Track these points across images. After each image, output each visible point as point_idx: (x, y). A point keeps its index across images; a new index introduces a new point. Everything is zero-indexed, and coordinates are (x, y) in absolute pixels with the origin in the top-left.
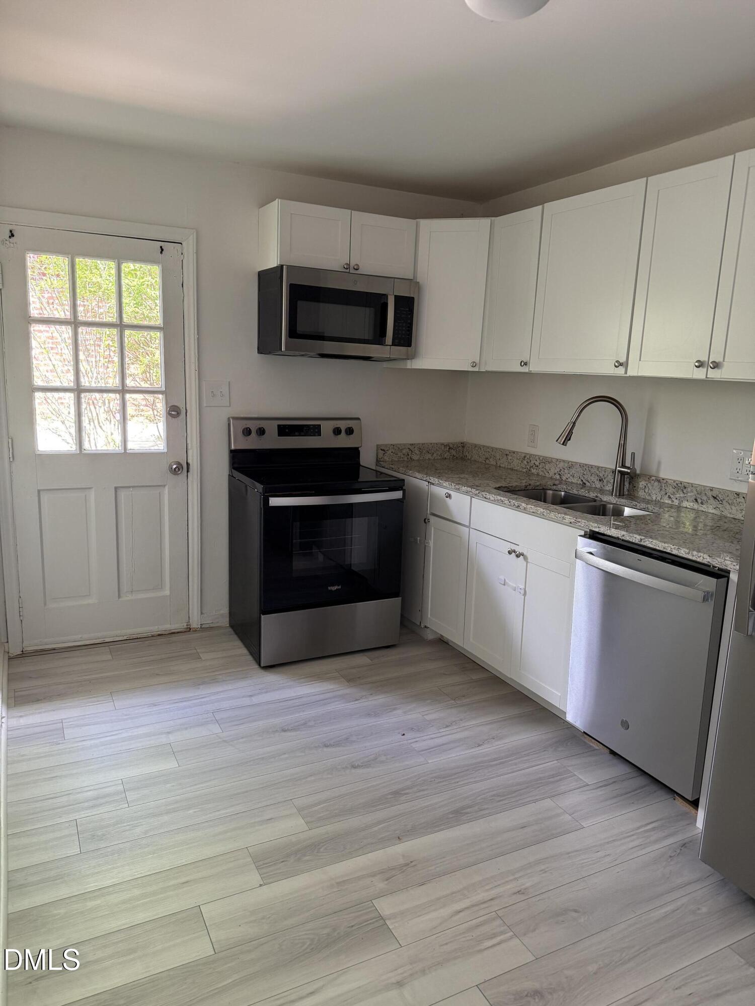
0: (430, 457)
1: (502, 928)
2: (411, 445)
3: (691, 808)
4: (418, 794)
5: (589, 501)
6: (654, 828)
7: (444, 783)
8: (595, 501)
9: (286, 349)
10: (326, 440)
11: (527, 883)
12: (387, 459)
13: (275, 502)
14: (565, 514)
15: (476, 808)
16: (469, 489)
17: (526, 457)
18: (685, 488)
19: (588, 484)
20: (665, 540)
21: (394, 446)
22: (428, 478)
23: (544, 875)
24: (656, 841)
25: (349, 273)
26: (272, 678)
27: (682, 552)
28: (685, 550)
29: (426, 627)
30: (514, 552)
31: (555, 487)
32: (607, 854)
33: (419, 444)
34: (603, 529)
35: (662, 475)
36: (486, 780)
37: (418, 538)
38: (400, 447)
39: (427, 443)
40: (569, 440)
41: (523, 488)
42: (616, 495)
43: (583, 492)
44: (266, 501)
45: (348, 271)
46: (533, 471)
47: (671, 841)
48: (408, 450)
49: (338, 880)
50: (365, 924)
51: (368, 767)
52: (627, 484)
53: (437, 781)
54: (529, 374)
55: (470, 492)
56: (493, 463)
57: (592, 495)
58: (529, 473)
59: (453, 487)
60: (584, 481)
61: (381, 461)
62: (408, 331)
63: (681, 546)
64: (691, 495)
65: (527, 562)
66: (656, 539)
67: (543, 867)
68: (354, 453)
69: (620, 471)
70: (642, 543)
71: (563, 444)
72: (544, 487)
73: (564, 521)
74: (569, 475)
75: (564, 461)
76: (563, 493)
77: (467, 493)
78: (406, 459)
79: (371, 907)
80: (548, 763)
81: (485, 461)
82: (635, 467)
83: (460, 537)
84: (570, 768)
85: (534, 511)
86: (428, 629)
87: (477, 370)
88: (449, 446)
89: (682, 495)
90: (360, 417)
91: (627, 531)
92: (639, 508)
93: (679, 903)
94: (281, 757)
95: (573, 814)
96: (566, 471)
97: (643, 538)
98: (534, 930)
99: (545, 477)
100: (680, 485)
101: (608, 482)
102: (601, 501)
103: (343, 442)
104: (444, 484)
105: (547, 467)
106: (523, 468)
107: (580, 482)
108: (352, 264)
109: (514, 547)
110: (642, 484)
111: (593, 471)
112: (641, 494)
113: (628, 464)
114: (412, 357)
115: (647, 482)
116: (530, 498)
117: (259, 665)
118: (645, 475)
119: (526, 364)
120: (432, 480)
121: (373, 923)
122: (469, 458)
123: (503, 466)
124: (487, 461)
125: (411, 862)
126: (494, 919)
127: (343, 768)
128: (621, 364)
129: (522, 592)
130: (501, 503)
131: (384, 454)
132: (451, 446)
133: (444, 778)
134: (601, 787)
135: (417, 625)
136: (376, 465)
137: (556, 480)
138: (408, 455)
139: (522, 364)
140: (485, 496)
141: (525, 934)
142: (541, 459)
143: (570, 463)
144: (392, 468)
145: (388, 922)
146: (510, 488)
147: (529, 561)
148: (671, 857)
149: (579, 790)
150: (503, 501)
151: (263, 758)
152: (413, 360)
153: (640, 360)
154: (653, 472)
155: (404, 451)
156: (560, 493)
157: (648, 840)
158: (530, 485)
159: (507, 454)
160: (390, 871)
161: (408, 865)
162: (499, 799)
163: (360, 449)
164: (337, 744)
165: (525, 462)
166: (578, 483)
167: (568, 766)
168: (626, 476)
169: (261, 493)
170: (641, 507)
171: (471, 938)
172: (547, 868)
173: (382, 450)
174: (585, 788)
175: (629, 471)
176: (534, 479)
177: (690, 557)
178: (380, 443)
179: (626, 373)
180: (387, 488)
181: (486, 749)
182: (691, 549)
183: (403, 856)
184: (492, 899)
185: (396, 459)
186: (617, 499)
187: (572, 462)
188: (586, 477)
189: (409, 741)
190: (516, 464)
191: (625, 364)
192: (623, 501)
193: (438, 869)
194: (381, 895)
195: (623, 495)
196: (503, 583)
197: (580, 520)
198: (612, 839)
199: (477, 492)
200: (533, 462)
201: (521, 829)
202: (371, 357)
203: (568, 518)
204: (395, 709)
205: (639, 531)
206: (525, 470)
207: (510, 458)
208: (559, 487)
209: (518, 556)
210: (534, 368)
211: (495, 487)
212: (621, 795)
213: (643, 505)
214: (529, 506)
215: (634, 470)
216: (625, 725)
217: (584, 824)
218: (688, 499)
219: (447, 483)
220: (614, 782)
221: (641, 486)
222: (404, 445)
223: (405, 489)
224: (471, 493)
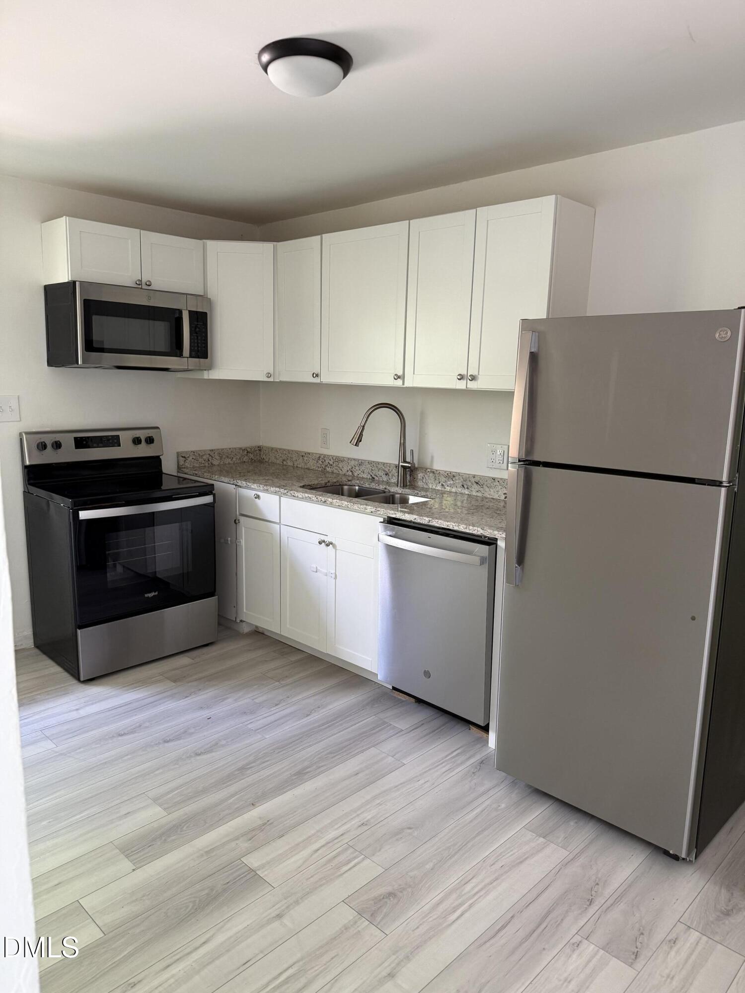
0: (231, 462)
1: (355, 855)
2: (210, 451)
3: (483, 733)
4: (261, 766)
5: (379, 493)
6: (459, 754)
7: (284, 752)
8: (385, 492)
9: (84, 362)
10: (126, 450)
11: (368, 816)
12: (189, 466)
13: (84, 515)
14: (366, 505)
15: (314, 767)
16: (277, 489)
17: (320, 458)
18: (454, 477)
19: (376, 478)
20: (447, 520)
21: (194, 452)
22: (235, 481)
23: (380, 807)
24: (462, 763)
25: (141, 288)
26: (94, 690)
27: (461, 527)
28: (463, 526)
29: (241, 621)
30: (324, 542)
31: (349, 483)
32: (426, 781)
33: (218, 449)
34: (399, 515)
35: (436, 467)
36: (320, 742)
37: (229, 539)
38: (200, 453)
39: (226, 449)
40: (361, 441)
41: (324, 485)
42: (401, 486)
43: (373, 486)
44: (76, 515)
45: (140, 286)
46: (328, 469)
47: (472, 761)
48: (208, 455)
49: (206, 850)
50: (239, 878)
51: (211, 753)
52: (408, 477)
53: (277, 752)
54: (320, 385)
55: (279, 491)
56: (290, 463)
57: (382, 487)
58: (324, 471)
59: (261, 489)
60: (373, 476)
61: (182, 468)
62: (204, 343)
63: (459, 523)
64: (459, 482)
65: (336, 549)
66: (441, 519)
67: (378, 801)
68: (156, 461)
69: (402, 466)
70: (430, 524)
71: (356, 445)
72: (341, 483)
73: (366, 511)
74: (360, 472)
75: (354, 459)
76: (357, 488)
77: (275, 493)
78: (207, 465)
79: (241, 864)
80: (368, 719)
81: (283, 463)
82: (414, 462)
83: (272, 534)
84: (386, 720)
85: (340, 504)
86: (244, 623)
87: (272, 380)
88: (247, 450)
89: (452, 482)
90: (158, 426)
91: (417, 515)
92: (420, 495)
93: (484, 806)
94: (124, 759)
95: (395, 755)
96: (357, 468)
97: (431, 519)
98: (380, 850)
99: (339, 474)
100: (450, 475)
101: (393, 475)
102: (390, 492)
103: (143, 451)
104: (252, 486)
105: (341, 466)
106: (319, 467)
107: (369, 477)
108: (144, 280)
109: (323, 538)
110: (420, 475)
111: (380, 466)
112: (420, 484)
113: (408, 459)
114: (210, 368)
115: (424, 474)
116: (333, 494)
117: (79, 679)
118: (422, 468)
119: (317, 375)
120: (239, 483)
121: (245, 876)
122: (267, 460)
123: (300, 466)
124: (285, 463)
125: (268, 821)
126: (346, 849)
127: (188, 757)
128: (399, 377)
129: (333, 576)
130: (309, 500)
131: (185, 461)
132: (249, 450)
133: (282, 748)
134: (413, 730)
135: (232, 620)
136: (178, 472)
137: (349, 476)
138: (209, 460)
139: (314, 376)
140: (293, 494)
141: (373, 855)
142: (334, 458)
143: (360, 461)
144: (196, 474)
145: (258, 872)
146: (312, 485)
147: (337, 548)
148: (473, 773)
149: (395, 736)
150: (310, 498)
151: (105, 763)
152: (210, 371)
153: (414, 374)
154: (428, 465)
155: (204, 457)
156: (354, 487)
157: (455, 765)
158: (329, 482)
159: (303, 455)
160: (251, 832)
161: (265, 824)
162: (333, 755)
163: (161, 457)
164: (178, 738)
165: (320, 462)
166: (368, 478)
167: (385, 718)
168: (407, 470)
169: (69, 507)
170: (422, 494)
171: (331, 867)
172: (381, 801)
173: (182, 457)
174: (401, 733)
175: (410, 465)
176: (330, 476)
177: (467, 531)
178: (180, 450)
179: (403, 384)
180: (197, 494)
181: (315, 716)
182: (468, 525)
183: (260, 818)
184: (342, 835)
185: (197, 465)
186: (402, 489)
187: (361, 460)
188: (374, 472)
189: (246, 723)
190: (312, 464)
191: (402, 377)
192: (407, 491)
193: (292, 822)
194: (248, 852)
195: (406, 486)
196: (315, 570)
197: (379, 509)
198: (427, 769)
199: (286, 491)
200: (327, 462)
201: (356, 776)
202: (169, 369)
203: (370, 509)
204: (225, 699)
205: (426, 514)
206: (320, 469)
207: (305, 458)
208: (353, 482)
209: (327, 545)
210: (325, 379)
211: (299, 485)
212: (430, 733)
213: (423, 493)
214: (335, 501)
215: (413, 464)
216: (427, 674)
217: (404, 762)
218: (457, 485)
219: (255, 485)
220: (423, 724)
221: (419, 477)
222: (204, 451)
223: (215, 494)
224: (280, 493)
